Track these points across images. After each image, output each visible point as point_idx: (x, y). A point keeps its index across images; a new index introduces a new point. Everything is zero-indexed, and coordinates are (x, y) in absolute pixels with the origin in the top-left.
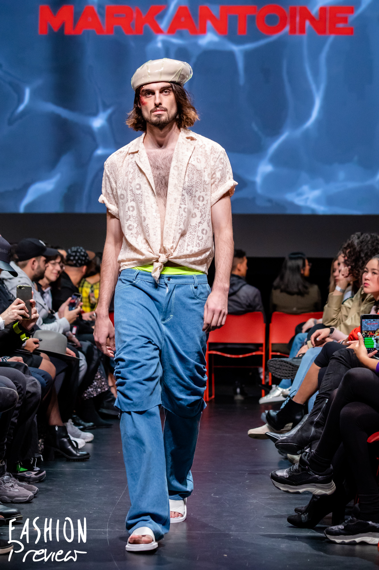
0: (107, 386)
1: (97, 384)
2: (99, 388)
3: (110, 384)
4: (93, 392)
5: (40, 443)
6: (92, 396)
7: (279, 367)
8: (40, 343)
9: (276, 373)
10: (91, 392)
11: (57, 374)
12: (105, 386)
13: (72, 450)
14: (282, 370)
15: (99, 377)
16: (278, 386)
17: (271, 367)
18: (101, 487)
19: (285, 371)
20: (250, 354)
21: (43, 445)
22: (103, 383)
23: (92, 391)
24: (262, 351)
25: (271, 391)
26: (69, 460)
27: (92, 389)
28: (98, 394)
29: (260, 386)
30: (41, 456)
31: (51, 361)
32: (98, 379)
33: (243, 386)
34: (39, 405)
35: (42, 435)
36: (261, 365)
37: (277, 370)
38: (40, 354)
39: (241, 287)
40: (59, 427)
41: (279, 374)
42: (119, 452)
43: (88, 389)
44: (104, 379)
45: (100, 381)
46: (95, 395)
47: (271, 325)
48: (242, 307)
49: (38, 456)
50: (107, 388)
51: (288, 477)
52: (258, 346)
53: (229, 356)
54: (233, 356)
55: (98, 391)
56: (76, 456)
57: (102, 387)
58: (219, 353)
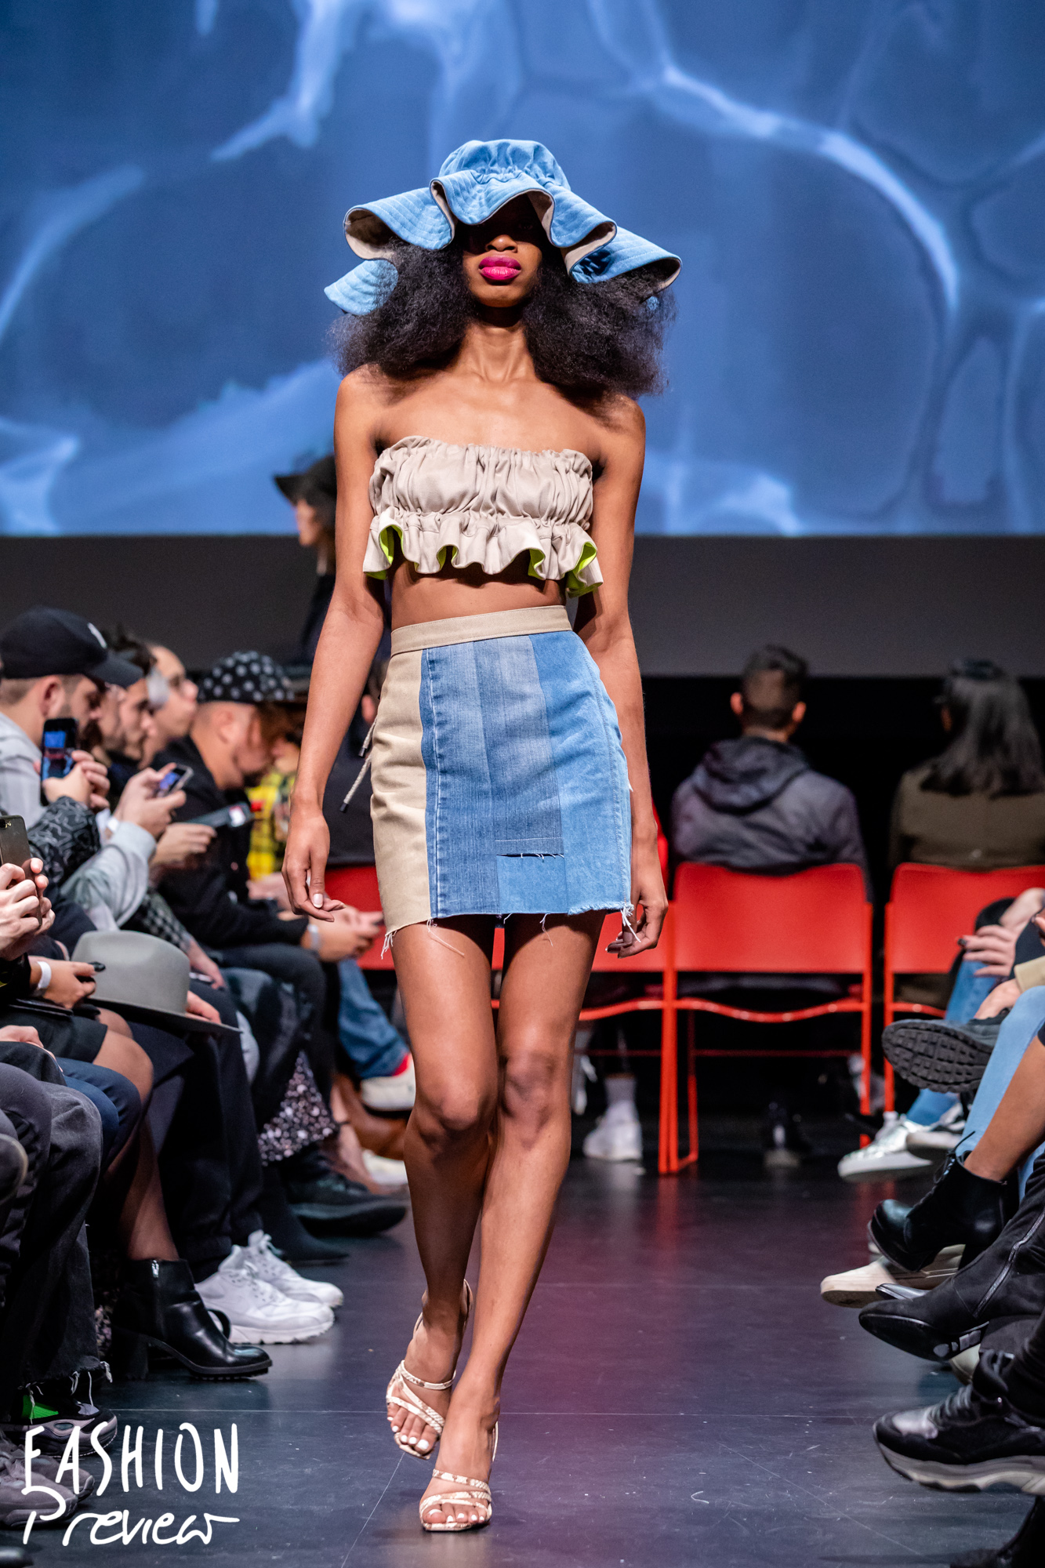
0: (328, 1120)
1: (295, 1115)
2: (301, 1126)
3: (340, 1114)
4: (282, 1140)
5: (100, 1320)
6: (279, 1157)
7: (926, 1050)
8: (97, 976)
9: (915, 1069)
10: (275, 1143)
11: (157, 1084)
12: (323, 1121)
13: (208, 1342)
14: (935, 1060)
15: (301, 1089)
16: (903, 1117)
17: (898, 1051)
18: (308, 1471)
19: (945, 1064)
20: (818, 1011)
21: (108, 1326)
22: (316, 1112)
23: (278, 1139)
24: (859, 997)
25: (881, 1134)
26: (197, 1379)
27: (278, 1133)
28: (298, 1147)
29: (849, 1117)
30: (107, 1365)
31: (137, 1038)
32: (298, 1099)
33: (797, 1118)
34: (95, 1185)
35: (106, 1293)
36: (856, 1048)
37: (918, 1060)
38: (99, 1013)
39: (788, 781)
40: (163, 1264)
41: (924, 1073)
42: (371, 1350)
43: (265, 1132)
44: (318, 1098)
45: (301, 1104)
46: (288, 1153)
47: (891, 910)
48: (793, 851)
49: (95, 1365)
50: (328, 1127)
51: (934, 1434)
52: (846, 982)
53: (745, 1015)
54: (761, 1018)
55: (297, 1137)
56: (222, 1362)
57: (311, 1124)
58: (712, 1007)
